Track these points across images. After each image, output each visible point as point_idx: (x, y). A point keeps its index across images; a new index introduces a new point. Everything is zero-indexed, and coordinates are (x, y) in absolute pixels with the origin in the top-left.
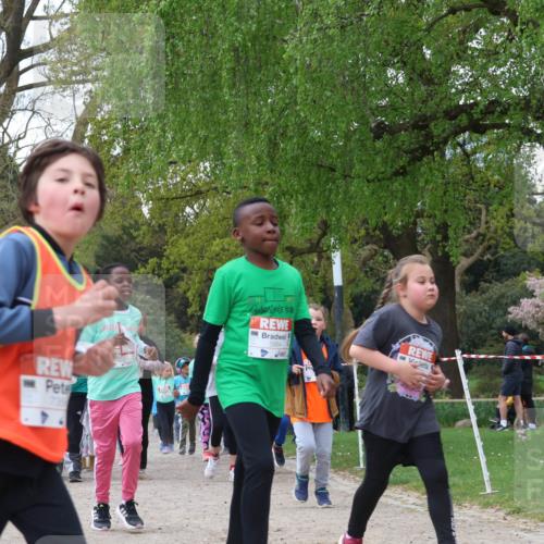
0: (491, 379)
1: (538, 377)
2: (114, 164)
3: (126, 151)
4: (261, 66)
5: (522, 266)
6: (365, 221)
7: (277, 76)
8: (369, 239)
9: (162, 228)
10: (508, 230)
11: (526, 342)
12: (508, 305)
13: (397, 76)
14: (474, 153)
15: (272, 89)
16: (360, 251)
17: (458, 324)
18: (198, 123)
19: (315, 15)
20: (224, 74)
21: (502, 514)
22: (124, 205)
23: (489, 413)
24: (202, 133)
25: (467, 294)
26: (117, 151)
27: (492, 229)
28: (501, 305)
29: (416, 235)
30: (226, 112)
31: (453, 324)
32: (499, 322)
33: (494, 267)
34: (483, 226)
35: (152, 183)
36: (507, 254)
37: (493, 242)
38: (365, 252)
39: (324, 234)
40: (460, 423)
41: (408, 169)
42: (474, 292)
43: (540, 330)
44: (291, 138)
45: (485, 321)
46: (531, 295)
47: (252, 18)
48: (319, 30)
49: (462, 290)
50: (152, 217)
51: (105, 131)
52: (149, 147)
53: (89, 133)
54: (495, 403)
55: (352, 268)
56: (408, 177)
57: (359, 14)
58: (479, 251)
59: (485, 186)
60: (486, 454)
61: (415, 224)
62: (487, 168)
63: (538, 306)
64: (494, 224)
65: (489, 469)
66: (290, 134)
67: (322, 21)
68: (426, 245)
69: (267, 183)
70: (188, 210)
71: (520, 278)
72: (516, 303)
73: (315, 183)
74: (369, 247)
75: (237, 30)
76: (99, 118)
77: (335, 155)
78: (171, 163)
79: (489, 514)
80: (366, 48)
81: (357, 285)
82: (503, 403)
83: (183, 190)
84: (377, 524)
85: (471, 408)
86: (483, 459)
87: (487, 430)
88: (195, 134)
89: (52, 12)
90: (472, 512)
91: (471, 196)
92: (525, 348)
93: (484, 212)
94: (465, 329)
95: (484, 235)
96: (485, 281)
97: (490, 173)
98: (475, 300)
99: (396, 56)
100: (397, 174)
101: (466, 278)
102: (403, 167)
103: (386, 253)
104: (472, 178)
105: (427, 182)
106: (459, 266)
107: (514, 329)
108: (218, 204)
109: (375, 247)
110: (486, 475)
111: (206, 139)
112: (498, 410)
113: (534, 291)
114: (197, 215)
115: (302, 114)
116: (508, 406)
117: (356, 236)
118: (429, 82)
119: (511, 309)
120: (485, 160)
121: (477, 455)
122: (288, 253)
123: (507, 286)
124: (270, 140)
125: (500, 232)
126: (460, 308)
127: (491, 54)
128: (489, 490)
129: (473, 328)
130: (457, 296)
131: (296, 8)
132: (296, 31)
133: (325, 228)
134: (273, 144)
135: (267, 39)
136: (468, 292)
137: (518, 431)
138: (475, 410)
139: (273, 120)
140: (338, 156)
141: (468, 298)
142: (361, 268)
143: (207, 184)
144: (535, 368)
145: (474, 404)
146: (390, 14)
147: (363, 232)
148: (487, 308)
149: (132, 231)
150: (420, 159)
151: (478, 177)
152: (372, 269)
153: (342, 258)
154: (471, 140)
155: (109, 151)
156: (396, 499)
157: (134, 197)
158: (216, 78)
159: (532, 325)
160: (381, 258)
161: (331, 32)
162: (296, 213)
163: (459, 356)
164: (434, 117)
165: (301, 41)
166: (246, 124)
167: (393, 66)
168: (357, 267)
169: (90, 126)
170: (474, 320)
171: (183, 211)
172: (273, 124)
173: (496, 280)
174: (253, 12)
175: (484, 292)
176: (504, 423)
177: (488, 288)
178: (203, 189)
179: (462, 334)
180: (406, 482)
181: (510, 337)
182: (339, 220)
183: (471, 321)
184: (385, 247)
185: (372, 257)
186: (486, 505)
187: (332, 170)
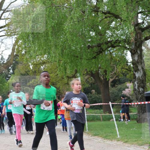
0: (119, 109)
1: (131, 108)
2: (23, 56)
3: (26, 52)
4: (59, 31)
5: (126, 81)
6: (86, 70)
7: (63, 33)
8: (87, 74)
9: (35, 72)
10: (121, 72)
11: (127, 100)
12: (122, 90)
13: (93, 34)
14: (113, 52)
15: (62, 37)
16: (85, 77)
17: (110, 95)
18: (43, 45)
19: (72, 18)
20: (50, 33)
21: (122, 143)
22: (25, 66)
23: (118, 117)
24: (45, 48)
25: (112, 88)
26: (23, 52)
27: (118, 72)
28: (120, 90)
29: (99, 73)
30: (50, 43)
31: (109, 95)
32: (120, 95)
33: (119, 81)
34: (115, 71)
35: (33, 60)
36: (122, 78)
37: (118, 75)
38: (86, 77)
39: (76, 73)
40: (111, 120)
41: (96, 57)
42: (114, 87)
43: (130, 97)
44: (67, 49)
45: (117, 94)
46: (128, 88)
47: (56, 19)
48: (73, 22)
49: (111, 87)
50: (33, 69)
51: (20, 47)
52: (31, 51)
53: (16, 48)
54: (120, 115)
55: (83, 81)
56: (96, 59)
57: (82, 18)
58: (115, 77)
59: (115, 61)
60: (118, 128)
61: (99, 70)
62: (116, 56)
63: (130, 91)
64: (118, 70)
65: (119, 132)
66: (67, 48)
67: (73, 20)
68: (101, 76)
69: (61, 60)
70: (42, 67)
71: (125, 84)
72: (124, 90)
73: (73, 60)
74: (87, 76)
75: (52, 22)
76: (19, 44)
77: (78, 53)
78: (37, 55)
79: (119, 143)
80: (85, 27)
81: (85, 86)
82: (122, 115)
83: (40, 62)
84: (91, 146)
85: (114, 116)
86: (117, 129)
87: (118, 122)
88: (43, 48)
89: (6, 18)
90: (115, 142)
91: (112, 63)
92: (127, 101)
93: (116, 67)
94: (112, 97)
95: (116, 73)
96: (117, 84)
97: (116, 58)
98: (114, 89)
99: (93, 28)
100: (93, 58)
101: (112, 84)
102: (95, 56)
103: (92, 77)
104: (112, 59)
105: (101, 60)
106: (110, 81)
107: (124, 96)
108: (49, 65)
109: (89, 76)
110: (118, 133)
111: (46, 49)
112: (121, 117)
113: (128, 87)
114: (44, 68)
115: (69, 43)
116: (123, 116)
117: (84, 73)
118: (101, 35)
119: (123, 91)
120: (115, 54)
121: (116, 128)
122: (67, 78)
123: (122, 86)
124: (62, 50)
125: (119, 72)
126: (110, 91)
127: (116, 28)
128: (119, 137)
129: (114, 96)
130: (110, 88)
131: (67, 17)
132: (67, 22)
133: (76, 72)
134: (62, 51)
135: (60, 24)
136: (112, 87)
137: (126, 122)
138: (115, 117)
139: (62, 44)
140: (79, 54)
141: (112, 89)
142: (85, 82)
143: (46, 60)
144: (129, 106)
145: (114, 115)
146: (90, 18)
147: (86, 72)
148: (117, 91)
149: (28, 72)
150: (99, 54)
151: (114, 59)
152: (88, 82)
153: (81, 79)
154: (112, 49)
155: (21, 52)
156: (96, 139)
157: (28, 64)
158: (48, 34)
159: (128, 96)
160: (90, 79)
161: (76, 23)
162: (69, 68)
163: (110, 103)
164: (102, 44)
165: (68, 25)
166: (56, 46)
167: (92, 31)
168: (85, 81)
169: (16, 46)
170: (114, 94)
171: (41, 67)
172: (62, 46)
173: (119, 84)
174: (56, 18)
175: (116, 87)
176: (122, 120)
177: (117, 86)
178: (45, 62)
179: (111, 98)
180: (99, 135)
181: (123, 99)
182: (80, 69)
183: (113, 94)
184: (91, 76)
185: (88, 79)
186: (118, 141)
187: (77, 57)
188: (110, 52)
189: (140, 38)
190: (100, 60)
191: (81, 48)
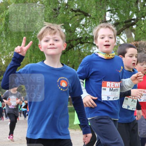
15: (33, 33)
18: (16, 42)
35: (5, 56)
50: (5, 64)
69: (33, 56)
97: (84, 53)
100: (63, 54)
104: (80, 55)
105: (70, 56)
120: (83, 50)
134: (34, 47)
150: (68, 50)
157: (0, 59)
164: (72, 40)
167: (62, 28)
188: (79, 48)
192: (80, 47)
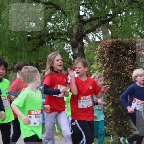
21: (60, 137)
29: (39, 66)
62: (57, 49)
66: (5, 39)
68: (41, 69)
73: (12, 52)
79: (57, 137)
102: (35, 49)
127: (57, 20)
132: (5, 11)
140: (18, 45)
187: (17, 49)
188: (50, 45)
189: (81, 31)
190: (40, 53)
191: (20, 40)
192: (52, 44)
